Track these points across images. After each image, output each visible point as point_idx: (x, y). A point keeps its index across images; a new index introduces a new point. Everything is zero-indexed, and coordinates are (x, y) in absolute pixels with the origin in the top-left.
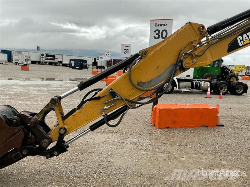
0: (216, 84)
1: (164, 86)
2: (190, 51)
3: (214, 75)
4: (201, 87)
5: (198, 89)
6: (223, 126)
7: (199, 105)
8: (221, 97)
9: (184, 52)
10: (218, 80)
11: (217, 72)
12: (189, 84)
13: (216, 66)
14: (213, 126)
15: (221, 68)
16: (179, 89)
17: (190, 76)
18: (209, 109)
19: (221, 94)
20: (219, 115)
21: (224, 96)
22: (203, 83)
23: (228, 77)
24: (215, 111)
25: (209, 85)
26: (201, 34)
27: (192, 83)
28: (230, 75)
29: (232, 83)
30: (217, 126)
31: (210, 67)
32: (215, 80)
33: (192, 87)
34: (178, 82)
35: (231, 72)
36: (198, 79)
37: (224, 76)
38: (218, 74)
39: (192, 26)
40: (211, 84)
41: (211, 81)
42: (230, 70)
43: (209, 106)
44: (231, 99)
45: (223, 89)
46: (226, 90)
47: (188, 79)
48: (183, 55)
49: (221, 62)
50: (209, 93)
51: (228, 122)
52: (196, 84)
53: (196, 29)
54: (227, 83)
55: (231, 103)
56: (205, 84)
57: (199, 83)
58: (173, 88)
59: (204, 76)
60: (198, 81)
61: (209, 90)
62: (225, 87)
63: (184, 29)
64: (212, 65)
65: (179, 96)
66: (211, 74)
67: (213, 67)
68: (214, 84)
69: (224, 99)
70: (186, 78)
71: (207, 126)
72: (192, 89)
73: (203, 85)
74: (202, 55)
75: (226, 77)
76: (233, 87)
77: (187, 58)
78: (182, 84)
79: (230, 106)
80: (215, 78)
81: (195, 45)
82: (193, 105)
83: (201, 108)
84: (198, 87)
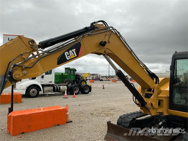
0: (71, 88)
1: (30, 91)
2: (20, 63)
3: (71, 81)
4: (61, 90)
5: (59, 92)
6: (72, 122)
7: (52, 107)
8: (74, 97)
9: (12, 64)
10: (72, 84)
11: (73, 78)
12: (52, 88)
13: (72, 74)
14: (63, 124)
15: (75, 75)
16: (43, 93)
17: (52, 82)
18: (59, 110)
19: (74, 94)
20: (68, 113)
21: (76, 96)
22: (61, 87)
23: (80, 81)
24: (65, 111)
25: (66, 88)
26: (32, 48)
27: (54, 88)
28: (81, 80)
29: (82, 86)
30: (67, 122)
31: (68, 75)
32: (70, 84)
33: (54, 90)
34: (43, 88)
35: (82, 78)
36: (59, 84)
37: (78, 80)
38: (73, 80)
39: (22, 40)
40: (68, 87)
41: (68, 85)
42: (81, 77)
43: (60, 107)
44: (81, 98)
45: (76, 90)
46: (78, 91)
47: (51, 84)
48: (12, 66)
49: (75, 71)
50: (66, 94)
51: (76, 117)
52: (56, 88)
53: (27, 43)
54: (78, 86)
55: (80, 101)
56: (64, 88)
57: (59, 87)
58: (38, 93)
59: (64, 81)
60: (58, 85)
61: (66, 92)
62: (77, 89)
63: (14, 42)
64: (69, 73)
65: (43, 99)
66: (69, 80)
67: (70, 74)
68: (69, 87)
69: (76, 98)
70: (49, 84)
71: (58, 125)
72: (54, 92)
73: (62, 89)
74: (32, 67)
75: (79, 81)
76: (82, 88)
77: (18, 70)
78: (46, 88)
79: (79, 103)
80: (70, 83)
81: (25, 57)
82: (46, 108)
83: (52, 110)
84: (58, 90)
